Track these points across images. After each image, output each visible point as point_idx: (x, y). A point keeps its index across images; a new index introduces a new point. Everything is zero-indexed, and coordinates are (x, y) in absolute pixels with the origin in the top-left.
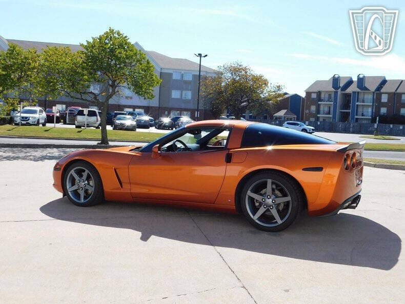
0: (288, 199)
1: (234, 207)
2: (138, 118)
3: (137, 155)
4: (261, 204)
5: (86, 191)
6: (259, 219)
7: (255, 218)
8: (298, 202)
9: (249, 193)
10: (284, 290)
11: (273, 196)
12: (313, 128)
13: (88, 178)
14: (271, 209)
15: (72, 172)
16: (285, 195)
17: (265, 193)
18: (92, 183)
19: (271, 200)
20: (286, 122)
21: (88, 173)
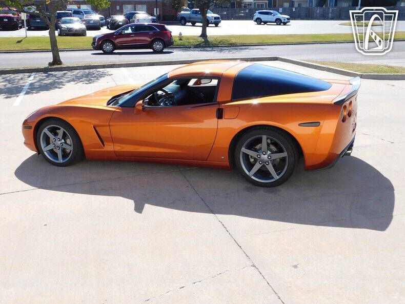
0: (285, 154)
1: (228, 164)
2: (85, 17)
3: (118, 110)
4: (256, 160)
5: (64, 150)
6: (255, 175)
7: (251, 174)
8: (295, 157)
9: (244, 150)
10: (293, 266)
11: (269, 152)
12: (288, 17)
13: (65, 136)
14: (267, 165)
15: (46, 130)
16: (280, 150)
17: (260, 149)
18: (68, 141)
19: (266, 156)
20: (257, 12)
21: (64, 132)
